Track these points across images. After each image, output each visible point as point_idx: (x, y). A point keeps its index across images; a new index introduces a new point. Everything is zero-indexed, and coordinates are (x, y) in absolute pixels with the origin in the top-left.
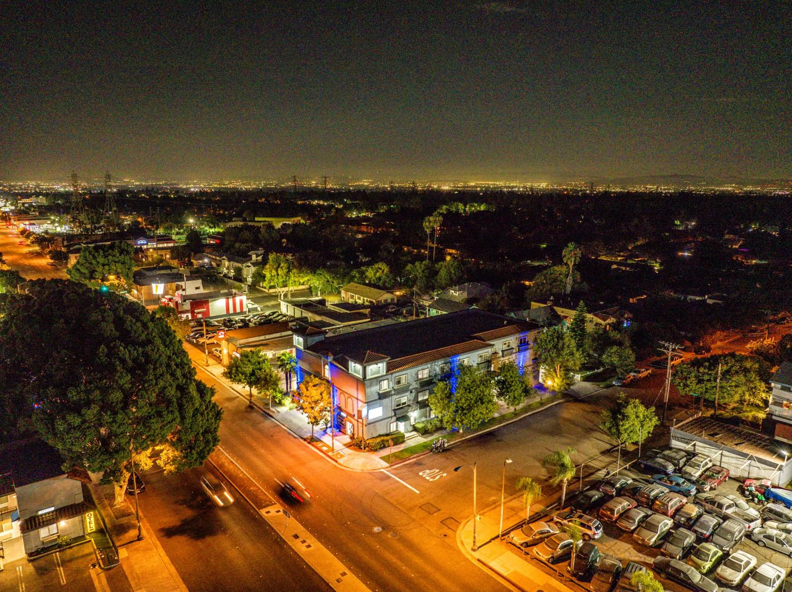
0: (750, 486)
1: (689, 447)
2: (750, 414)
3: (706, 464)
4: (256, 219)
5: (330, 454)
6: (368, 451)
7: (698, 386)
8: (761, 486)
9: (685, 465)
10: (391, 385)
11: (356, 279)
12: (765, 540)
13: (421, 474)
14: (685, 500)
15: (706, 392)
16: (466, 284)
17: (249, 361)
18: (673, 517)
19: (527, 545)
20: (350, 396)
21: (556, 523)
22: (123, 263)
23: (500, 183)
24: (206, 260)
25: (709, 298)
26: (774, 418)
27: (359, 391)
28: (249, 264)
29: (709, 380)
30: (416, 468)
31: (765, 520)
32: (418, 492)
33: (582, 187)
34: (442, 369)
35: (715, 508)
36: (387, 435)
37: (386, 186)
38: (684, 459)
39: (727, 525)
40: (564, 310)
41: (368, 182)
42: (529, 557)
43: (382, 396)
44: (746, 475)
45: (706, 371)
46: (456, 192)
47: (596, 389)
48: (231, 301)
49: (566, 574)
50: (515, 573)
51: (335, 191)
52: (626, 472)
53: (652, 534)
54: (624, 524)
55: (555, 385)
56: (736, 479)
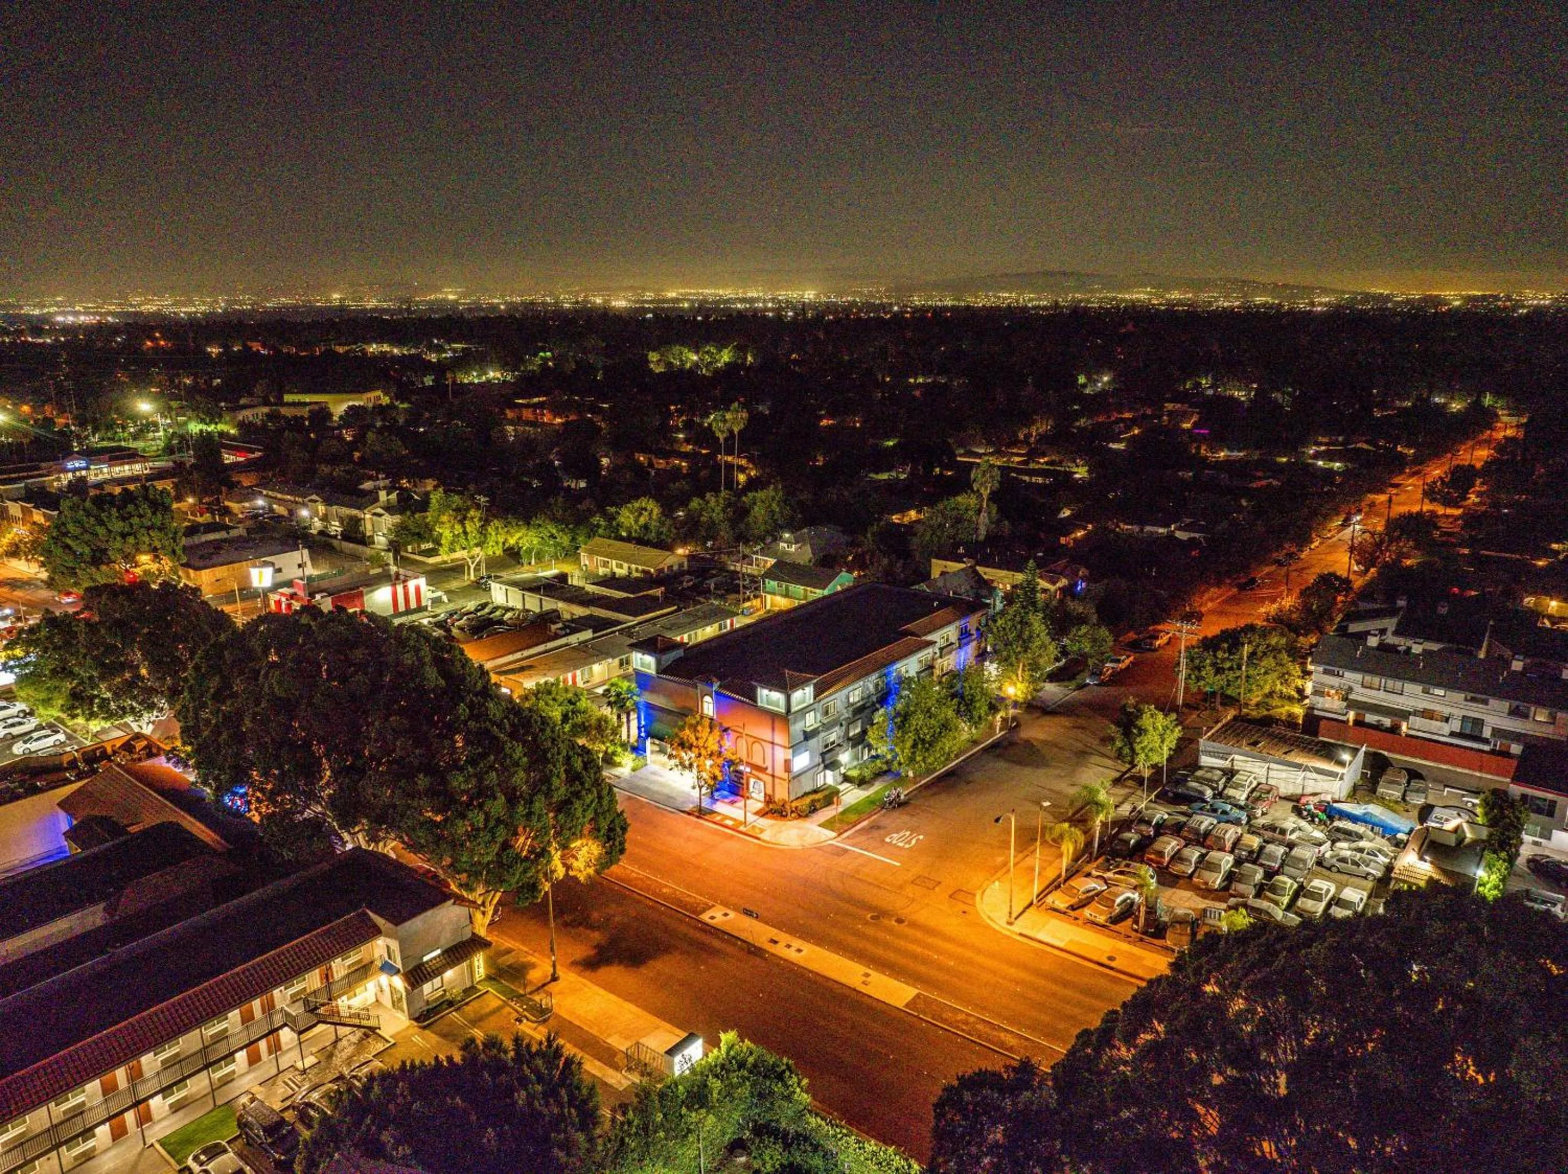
0: (1307, 804)
1: (1226, 764)
2: (1283, 710)
3: (1251, 783)
4: (288, 398)
5: (742, 828)
6: (795, 818)
7: (1218, 677)
8: (1321, 801)
9: (1225, 787)
10: (819, 717)
11: (600, 531)
12: (1338, 864)
13: (888, 840)
14: (1239, 830)
15: (1228, 685)
16: (805, 530)
17: (554, 699)
18: (1232, 852)
19: (1073, 908)
20: (758, 740)
21: (1098, 877)
22: (161, 529)
23: (726, 293)
24: (260, 502)
25: (1179, 529)
26: (1316, 712)
27: (776, 732)
28: (379, 511)
29: (1231, 669)
30: (875, 833)
31: (1334, 842)
32: (898, 864)
33: (881, 298)
34: (877, 685)
35: (1277, 835)
36: (815, 791)
37: (496, 301)
38: (1224, 780)
39: (1296, 852)
40: (987, 570)
41: (456, 293)
42: (1080, 922)
43: (808, 736)
44: (1299, 791)
45: (1226, 655)
46: (650, 316)
47: (1067, 692)
48: (400, 589)
49: (1133, 934)
50: (1071, 941)
51: (392, 315)
52: (1153, 805)
53: (1216, 875)
54: (1177, 868)
55: (1019, 693)
56: (1287, 798)
